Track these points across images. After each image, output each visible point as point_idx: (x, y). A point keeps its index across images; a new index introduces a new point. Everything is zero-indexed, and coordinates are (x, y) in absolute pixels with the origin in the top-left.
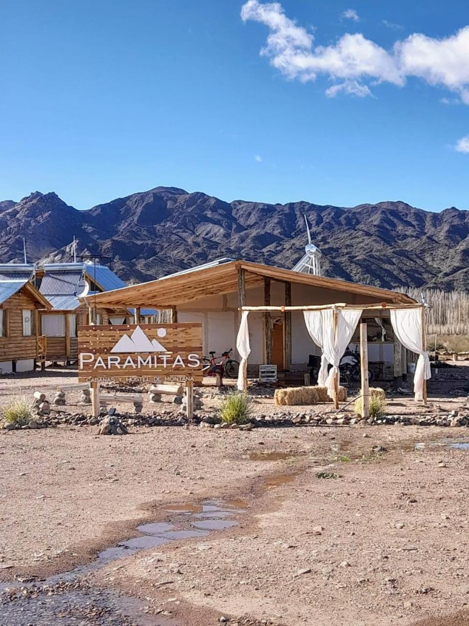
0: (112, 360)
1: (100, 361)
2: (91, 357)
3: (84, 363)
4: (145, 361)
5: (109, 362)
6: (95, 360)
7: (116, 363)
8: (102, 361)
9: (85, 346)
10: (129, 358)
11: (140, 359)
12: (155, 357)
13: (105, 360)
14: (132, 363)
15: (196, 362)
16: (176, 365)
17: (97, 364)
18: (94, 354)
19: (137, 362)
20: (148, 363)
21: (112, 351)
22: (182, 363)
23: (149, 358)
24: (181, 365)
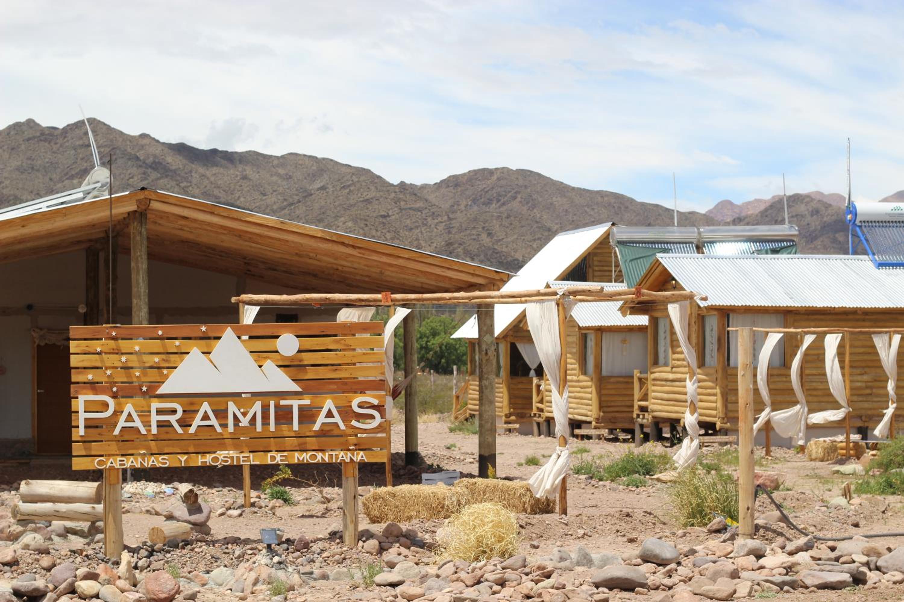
0: (160, 412)
1: (130, 415)
2: (106, 405)
3: (86, 419)
4: (244, 414)
5: (155, 418)
6: (117, 413)
7: (173, 419)
8: (135, 415)
9: (90, 377)
10: (205, 407)
11: (232, 408)
12: (272, 404)
13: (145, 415)
14: (213, 421)
15: (372, 417)
16: (323, 424)
17: (122, 423)
18: (115, 396)
19: (226, 417)
20: (254, 419)
21: (160, 391)
22: (337, 419)
23: (257, 407)
24: (336, 425)
